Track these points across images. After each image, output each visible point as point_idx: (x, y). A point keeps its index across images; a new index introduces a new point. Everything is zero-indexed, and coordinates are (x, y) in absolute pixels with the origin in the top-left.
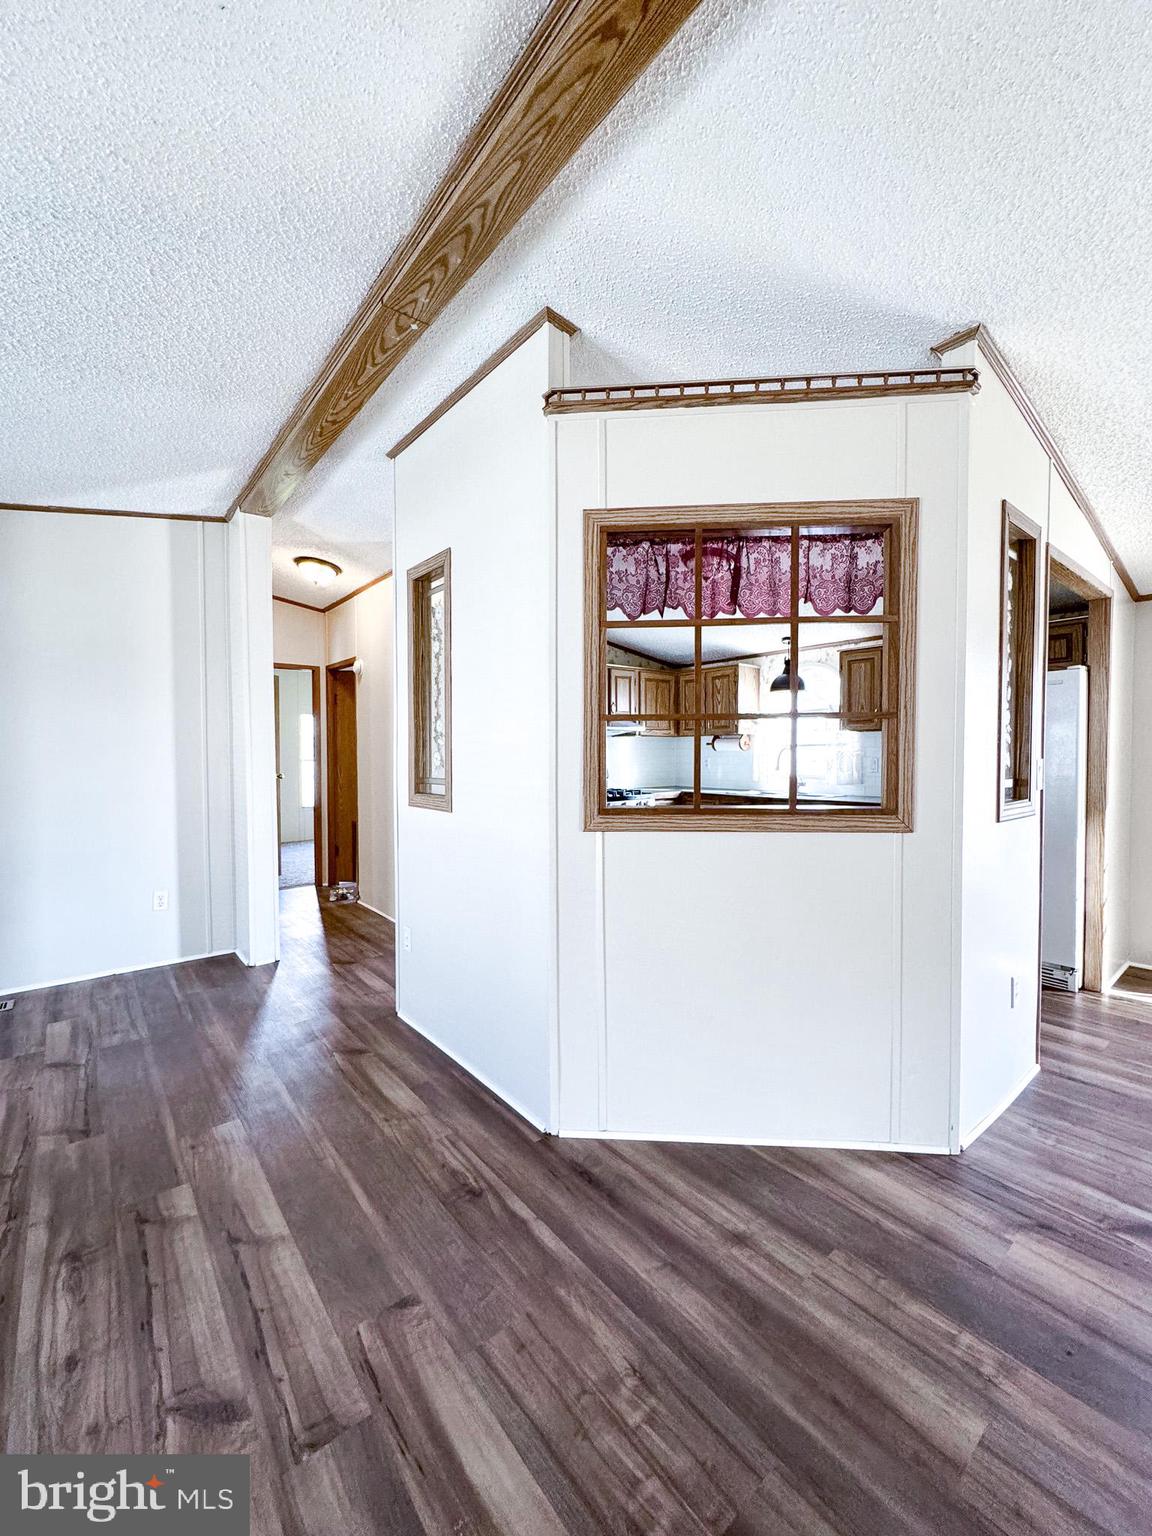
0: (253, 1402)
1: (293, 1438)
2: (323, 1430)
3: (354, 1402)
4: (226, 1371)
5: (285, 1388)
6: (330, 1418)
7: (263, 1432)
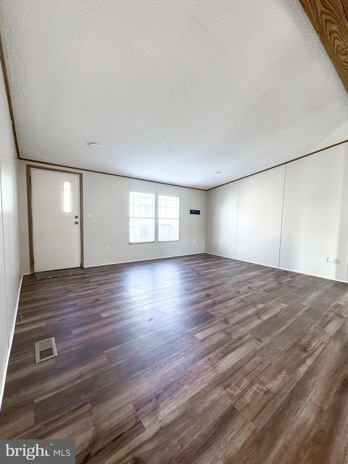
0: (229, 325)
1: (226, 331)
2: (229, 334)
3: (235, 337)
4: (233, 321)
5: (233, 328)
6: (231, 334)
7: (225, 327)
